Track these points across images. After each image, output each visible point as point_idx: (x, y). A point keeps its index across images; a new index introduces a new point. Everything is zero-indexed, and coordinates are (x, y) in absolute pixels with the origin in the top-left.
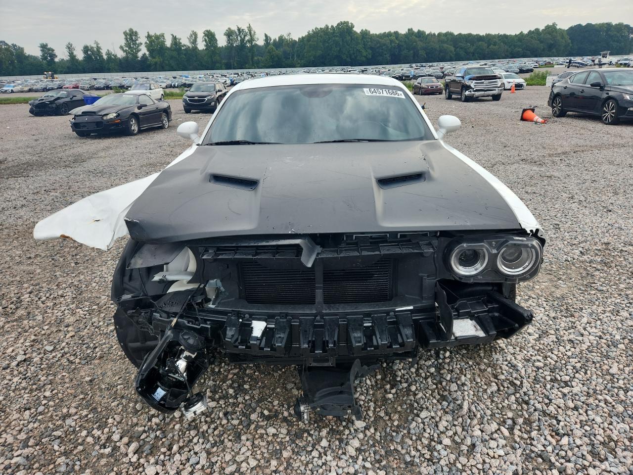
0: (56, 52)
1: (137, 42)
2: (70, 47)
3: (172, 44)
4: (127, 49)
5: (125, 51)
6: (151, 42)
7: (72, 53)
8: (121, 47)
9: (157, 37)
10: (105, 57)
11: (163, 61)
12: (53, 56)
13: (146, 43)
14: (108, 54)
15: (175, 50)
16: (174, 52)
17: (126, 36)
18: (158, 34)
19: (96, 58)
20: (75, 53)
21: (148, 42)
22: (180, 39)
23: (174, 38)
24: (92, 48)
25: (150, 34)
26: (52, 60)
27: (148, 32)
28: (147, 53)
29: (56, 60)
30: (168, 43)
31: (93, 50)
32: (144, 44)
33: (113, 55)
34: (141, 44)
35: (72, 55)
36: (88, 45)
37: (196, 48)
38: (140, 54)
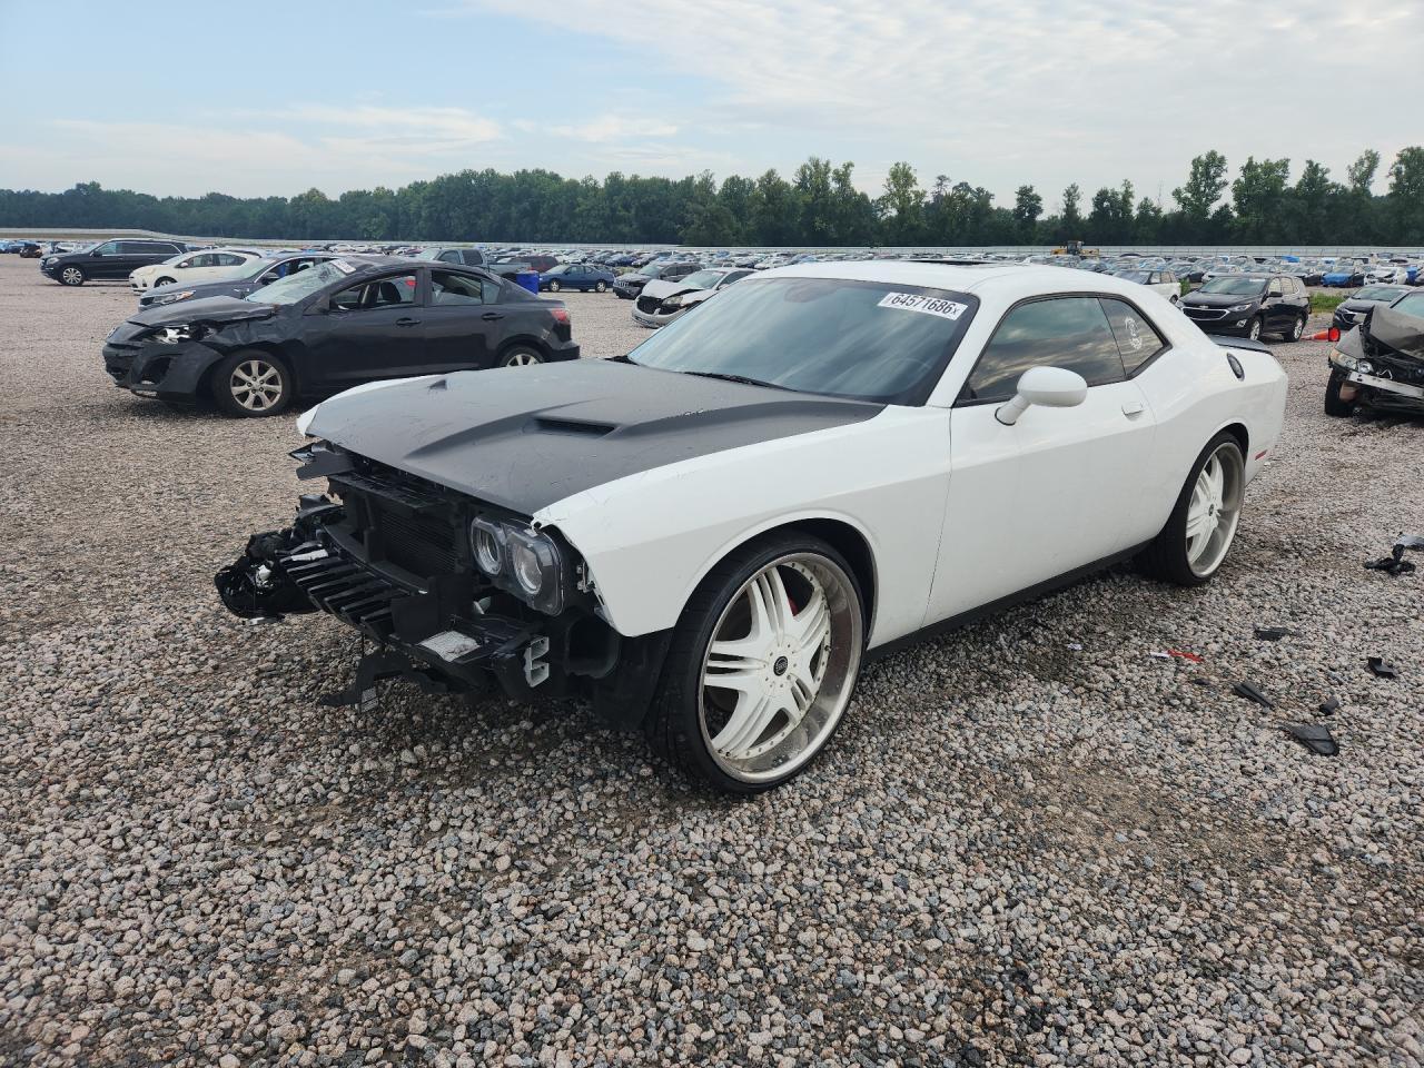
0: (1044, 204)
1: (1218, 180)
2: (1071, 194)
3: (1300, 184)
4: (1189, 195)
5: (1180, 200)
6: (1249, 180)
7: (1073, 205)
8: (1177, 193)
9: (1269, 168)
10: (1135, 213)
11: (1267, 221)
12: (1036, 210)
13: (1237, 182)
14: (1145, 206)
15: (1305, 197)
16: (1300, 203)
17: (1196, 167)
18: (1274, 161)
19: (1116, 214)
20: (1078, 204)
21: (1243, 179)
22: (1328, 171)
23: (1313, 169)
24: (1115, 194)
25: (1254, 160)
26: (1032, 217)
27: (1251, 159)
28: (1232, 204)
29: (1040, 218)
30: (1293, 180)
31: (1116, 200)
32: (1231, 184)
33: (1153, 210)
34: (1225, 184)
35: (1070, 210)
36: (1109, 189)
37: (1366, 192)
38: (1214, 207)
